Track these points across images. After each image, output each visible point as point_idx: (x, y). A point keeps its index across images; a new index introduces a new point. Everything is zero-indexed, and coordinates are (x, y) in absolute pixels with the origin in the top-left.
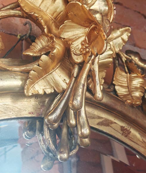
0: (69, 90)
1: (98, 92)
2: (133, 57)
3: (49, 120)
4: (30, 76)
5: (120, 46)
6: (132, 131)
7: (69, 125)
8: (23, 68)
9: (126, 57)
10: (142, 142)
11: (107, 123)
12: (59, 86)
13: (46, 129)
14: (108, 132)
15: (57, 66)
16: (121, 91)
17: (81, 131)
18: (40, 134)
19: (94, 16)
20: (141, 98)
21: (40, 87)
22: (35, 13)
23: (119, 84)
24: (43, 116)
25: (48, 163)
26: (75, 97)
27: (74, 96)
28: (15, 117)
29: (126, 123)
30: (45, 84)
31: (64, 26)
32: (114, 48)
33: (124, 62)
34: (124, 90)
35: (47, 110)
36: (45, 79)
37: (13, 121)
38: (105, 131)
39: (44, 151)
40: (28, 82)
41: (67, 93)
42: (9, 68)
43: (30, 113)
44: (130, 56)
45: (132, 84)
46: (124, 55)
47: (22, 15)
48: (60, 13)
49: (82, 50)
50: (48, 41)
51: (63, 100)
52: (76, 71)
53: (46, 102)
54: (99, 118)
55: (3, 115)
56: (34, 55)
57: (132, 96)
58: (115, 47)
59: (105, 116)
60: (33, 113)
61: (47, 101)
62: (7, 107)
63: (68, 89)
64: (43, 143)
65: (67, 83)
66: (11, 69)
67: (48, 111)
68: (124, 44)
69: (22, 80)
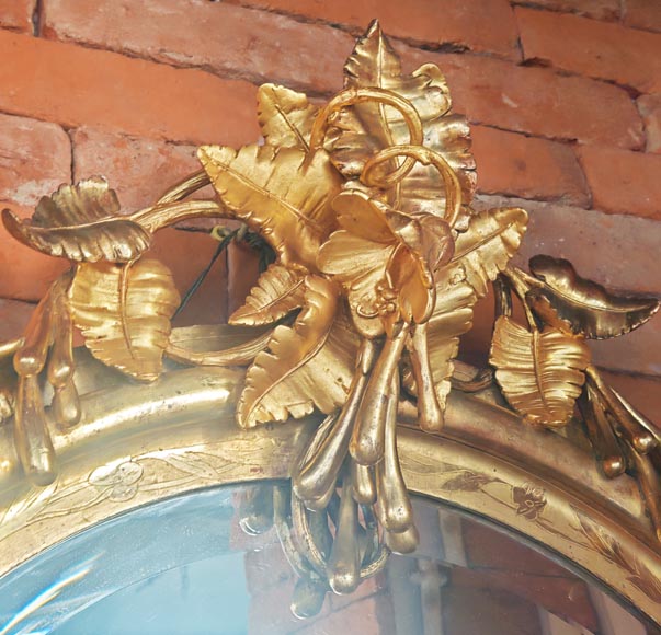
0: (351, 409)
1: (428, 408)
2: (550, 279)
3: (301, 489)
4: (249, 379)
5: (501, 262)
6: (548, 501)
7: (356, 498)
8: (232, 356)
9: (528, 283)
10: (582, 532)
11: (472, 483)
12: (325, 396)
13: (298, 511)
14: (473, 507)
15: (319, 346)
16: (514, 385)
17: (387, 512)
18: (285, 524)
19: (397, 232)
20: (574, 401)
21: (277, 404)
22: (253, 215)
23: (509, 364)
24: (289, 476)
25: (308, 597)
26: (363, 432)
27: (360, 430)
28: (216, 482)
29: (530, 478)
30: (290, 394)
31: (329, 244)
32: (483, 268)
33: (523, 296)
34: (524, 382)
35: (298, 461)
36: (288, 381)
37: (212, 493)
38: (465, 504)
39: (296, 567)
40: (244, 394)
41: (345, 416)
42: (194, 356)
43: (254, 470)
44: (542, 279)
45: (547, 363)
46: (521, 277)
47: (221, 212)
48: (321, 201)
49: (378, 306)
50: (292, 280)
51: (335, 434)
52: (367, 356)
53: (296, 438)
54: (449, 468)
55: (187, 480)
56: (257, 323)
57: (544, 400)
58: (485, 266)
59: (464, 463)
60: (261, 470)
61: (297, 434)
62: (196, 457)
63: (350, 405)
64: (292, 547)
65: (345, 389)
66: (200, 360)
67: (302, 462)
68: (511, 256)
69: (229, 387)
